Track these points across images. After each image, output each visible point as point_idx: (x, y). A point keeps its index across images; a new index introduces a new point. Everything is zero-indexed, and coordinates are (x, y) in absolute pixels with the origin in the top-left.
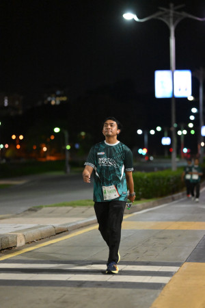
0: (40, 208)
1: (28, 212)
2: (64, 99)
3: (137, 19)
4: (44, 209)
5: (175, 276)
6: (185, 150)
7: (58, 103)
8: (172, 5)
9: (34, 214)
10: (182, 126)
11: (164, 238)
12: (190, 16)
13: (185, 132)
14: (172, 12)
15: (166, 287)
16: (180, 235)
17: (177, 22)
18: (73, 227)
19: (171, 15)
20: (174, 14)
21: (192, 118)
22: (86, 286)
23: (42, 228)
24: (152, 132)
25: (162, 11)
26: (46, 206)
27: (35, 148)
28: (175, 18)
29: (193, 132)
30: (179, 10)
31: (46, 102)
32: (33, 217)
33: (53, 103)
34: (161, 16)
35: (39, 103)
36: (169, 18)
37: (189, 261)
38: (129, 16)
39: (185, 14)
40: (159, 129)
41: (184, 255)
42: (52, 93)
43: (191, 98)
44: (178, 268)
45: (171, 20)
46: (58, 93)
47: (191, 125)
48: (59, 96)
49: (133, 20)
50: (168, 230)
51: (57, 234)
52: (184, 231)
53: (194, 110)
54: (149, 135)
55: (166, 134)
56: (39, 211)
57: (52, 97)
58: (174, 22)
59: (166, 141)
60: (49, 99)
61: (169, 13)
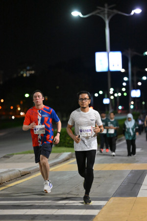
0: (12, 155)
1: (3, 159)
2: (33, 72)
3: (81, 16)
4: (15, 156)
5: (103, 209)
6: (120, 107)
7: (28, 75)
8: (106, 5)
9: (8, 160)
10: (117, 90)
11: (99, 178)
12: (120, 13)
13: (120, 94)
14: (106, 10)
15: (95, 218)
16: (111, 175)
17: (110, 17)
18: (34, 170)
19: (106, 12)
20: (108, 11)
21: (124, 84)
22: (37, 219)
23: (10, 173)
24: (96, 95)
25: (100, 9)
26: (16, 154)
27: (12, 108)
28: (109, 14)
29: (125, 94)
30: (112, 9)
31: (19, 75)
32: (6, 163)
33: (25, 75)
34: (99, 13)
35: (15, 76)
36: (104, 14)
37: (115, 196)
38: (76, 14)
39: (115, 11)
40: (101, 92)
41: (112, 191)
42: (24, 68)
43: (123, 70)
44: (106, 202)
45: (106, 16)
46: (28, 68)
47: (124, 89)
48: (29, 70)
49: (79, 16)
50: (103, 171)
51: (22, 176)
52: (114, 171)
53: (126, 79)
54: (94, 97)
55: (106, 96)
56: (11, 158)
57: (23, 71)
58: (108, 17)
59: (106, 101)
60: (22, 72)
61: (104, 11)
